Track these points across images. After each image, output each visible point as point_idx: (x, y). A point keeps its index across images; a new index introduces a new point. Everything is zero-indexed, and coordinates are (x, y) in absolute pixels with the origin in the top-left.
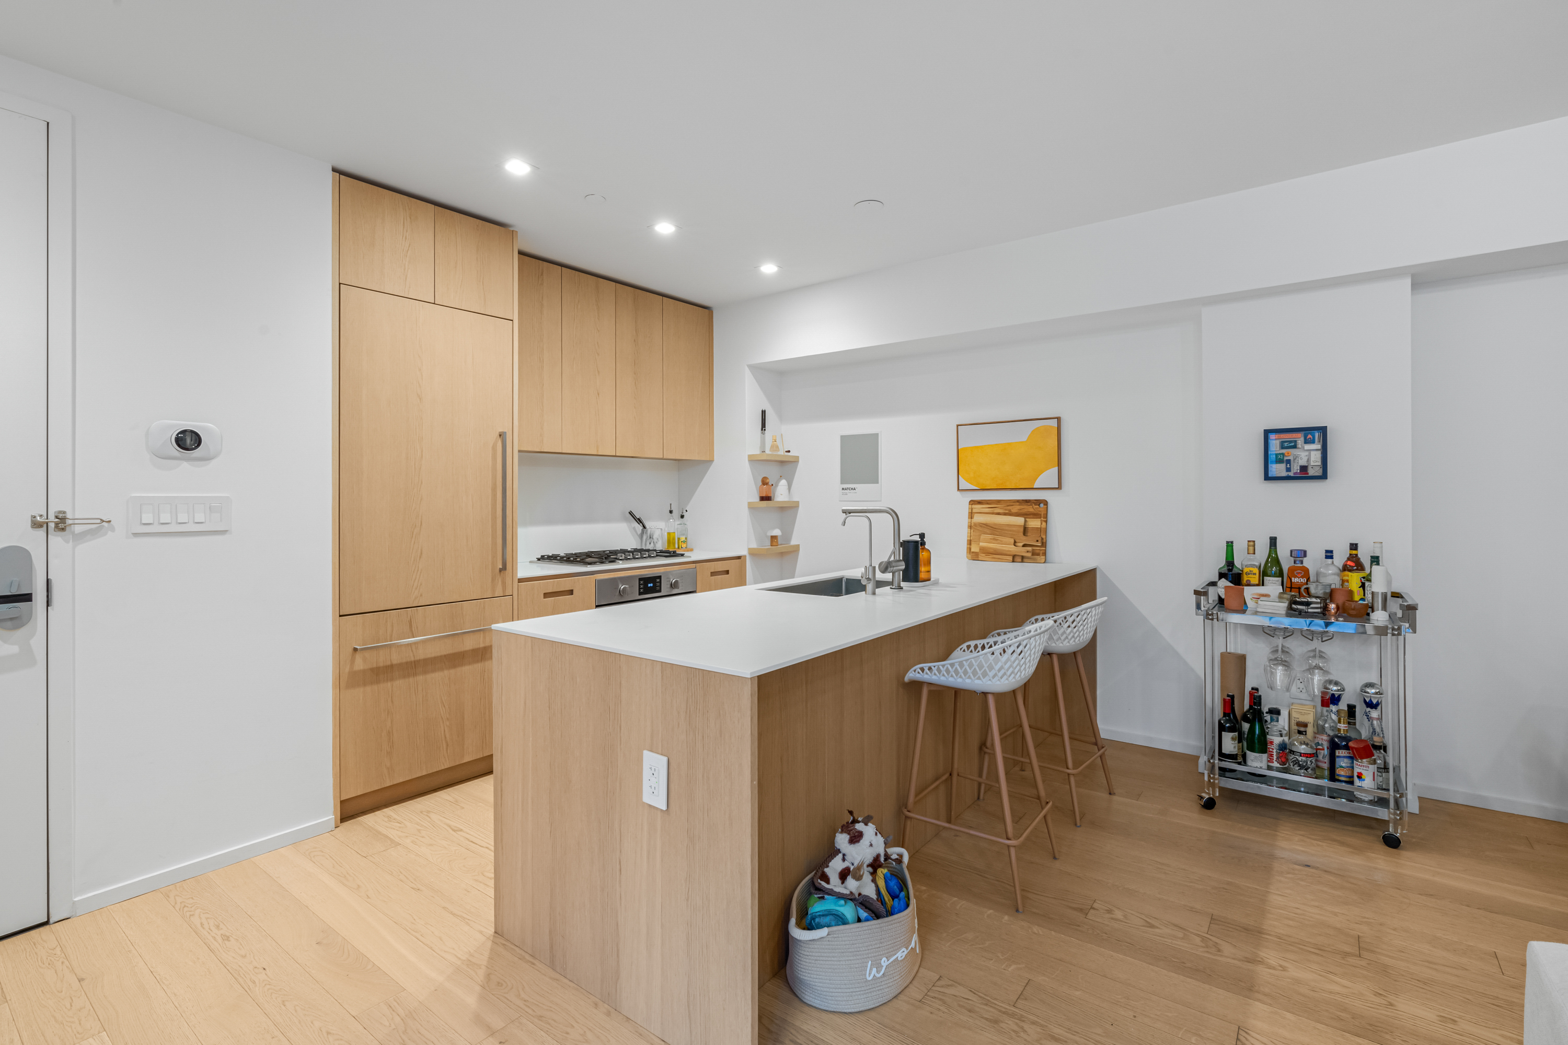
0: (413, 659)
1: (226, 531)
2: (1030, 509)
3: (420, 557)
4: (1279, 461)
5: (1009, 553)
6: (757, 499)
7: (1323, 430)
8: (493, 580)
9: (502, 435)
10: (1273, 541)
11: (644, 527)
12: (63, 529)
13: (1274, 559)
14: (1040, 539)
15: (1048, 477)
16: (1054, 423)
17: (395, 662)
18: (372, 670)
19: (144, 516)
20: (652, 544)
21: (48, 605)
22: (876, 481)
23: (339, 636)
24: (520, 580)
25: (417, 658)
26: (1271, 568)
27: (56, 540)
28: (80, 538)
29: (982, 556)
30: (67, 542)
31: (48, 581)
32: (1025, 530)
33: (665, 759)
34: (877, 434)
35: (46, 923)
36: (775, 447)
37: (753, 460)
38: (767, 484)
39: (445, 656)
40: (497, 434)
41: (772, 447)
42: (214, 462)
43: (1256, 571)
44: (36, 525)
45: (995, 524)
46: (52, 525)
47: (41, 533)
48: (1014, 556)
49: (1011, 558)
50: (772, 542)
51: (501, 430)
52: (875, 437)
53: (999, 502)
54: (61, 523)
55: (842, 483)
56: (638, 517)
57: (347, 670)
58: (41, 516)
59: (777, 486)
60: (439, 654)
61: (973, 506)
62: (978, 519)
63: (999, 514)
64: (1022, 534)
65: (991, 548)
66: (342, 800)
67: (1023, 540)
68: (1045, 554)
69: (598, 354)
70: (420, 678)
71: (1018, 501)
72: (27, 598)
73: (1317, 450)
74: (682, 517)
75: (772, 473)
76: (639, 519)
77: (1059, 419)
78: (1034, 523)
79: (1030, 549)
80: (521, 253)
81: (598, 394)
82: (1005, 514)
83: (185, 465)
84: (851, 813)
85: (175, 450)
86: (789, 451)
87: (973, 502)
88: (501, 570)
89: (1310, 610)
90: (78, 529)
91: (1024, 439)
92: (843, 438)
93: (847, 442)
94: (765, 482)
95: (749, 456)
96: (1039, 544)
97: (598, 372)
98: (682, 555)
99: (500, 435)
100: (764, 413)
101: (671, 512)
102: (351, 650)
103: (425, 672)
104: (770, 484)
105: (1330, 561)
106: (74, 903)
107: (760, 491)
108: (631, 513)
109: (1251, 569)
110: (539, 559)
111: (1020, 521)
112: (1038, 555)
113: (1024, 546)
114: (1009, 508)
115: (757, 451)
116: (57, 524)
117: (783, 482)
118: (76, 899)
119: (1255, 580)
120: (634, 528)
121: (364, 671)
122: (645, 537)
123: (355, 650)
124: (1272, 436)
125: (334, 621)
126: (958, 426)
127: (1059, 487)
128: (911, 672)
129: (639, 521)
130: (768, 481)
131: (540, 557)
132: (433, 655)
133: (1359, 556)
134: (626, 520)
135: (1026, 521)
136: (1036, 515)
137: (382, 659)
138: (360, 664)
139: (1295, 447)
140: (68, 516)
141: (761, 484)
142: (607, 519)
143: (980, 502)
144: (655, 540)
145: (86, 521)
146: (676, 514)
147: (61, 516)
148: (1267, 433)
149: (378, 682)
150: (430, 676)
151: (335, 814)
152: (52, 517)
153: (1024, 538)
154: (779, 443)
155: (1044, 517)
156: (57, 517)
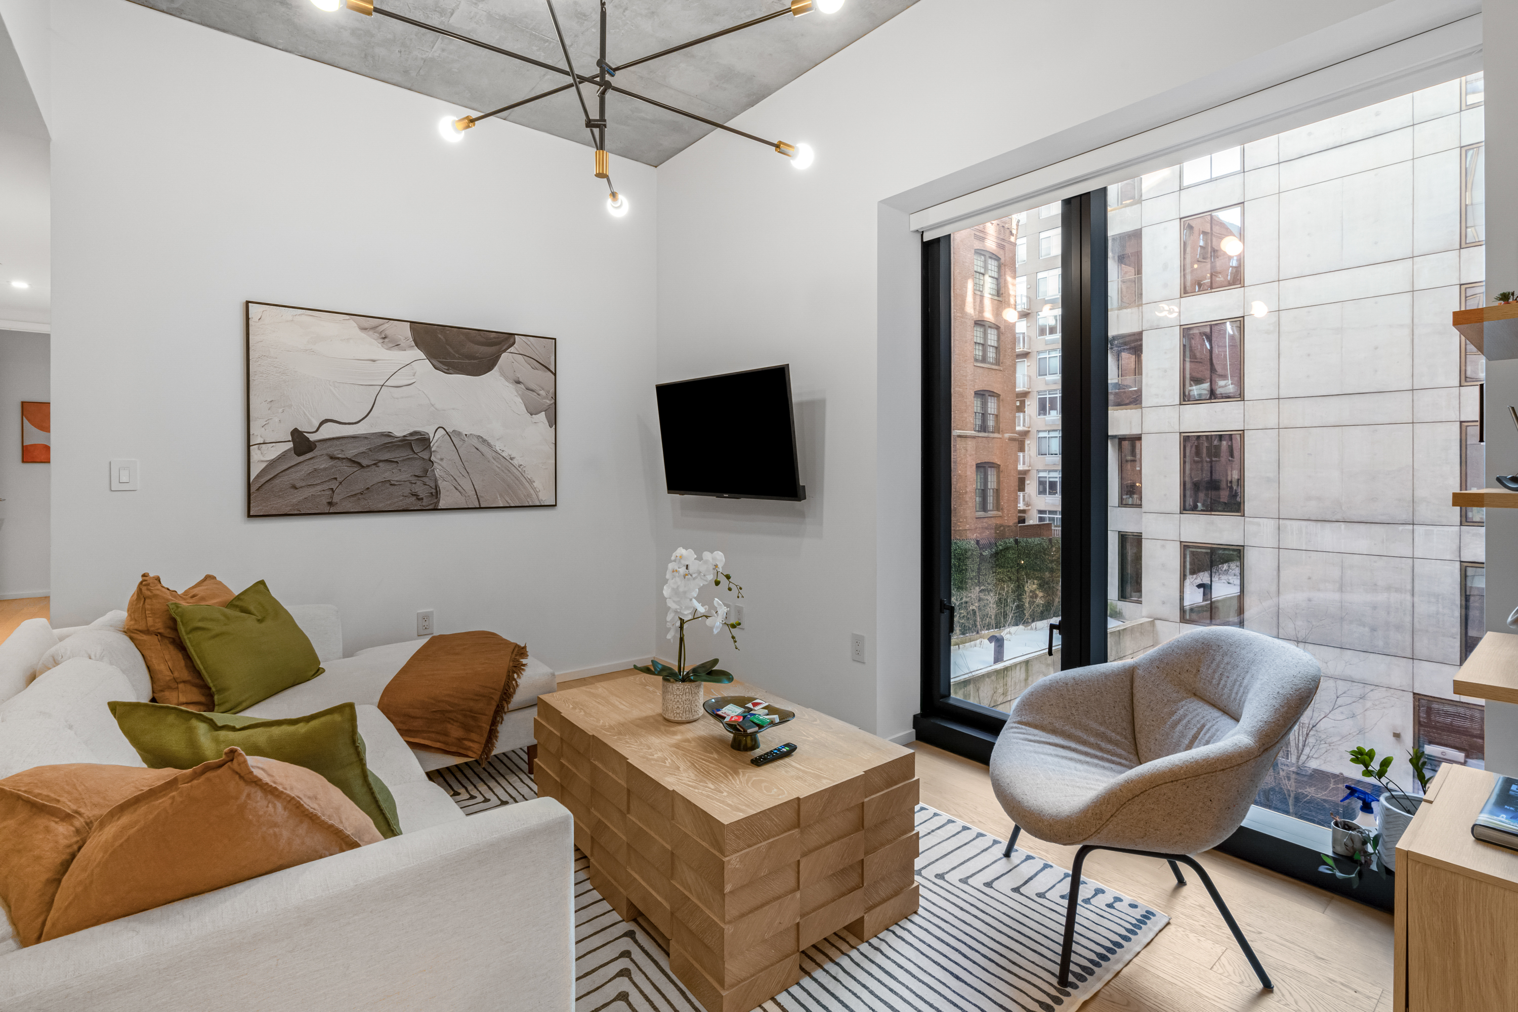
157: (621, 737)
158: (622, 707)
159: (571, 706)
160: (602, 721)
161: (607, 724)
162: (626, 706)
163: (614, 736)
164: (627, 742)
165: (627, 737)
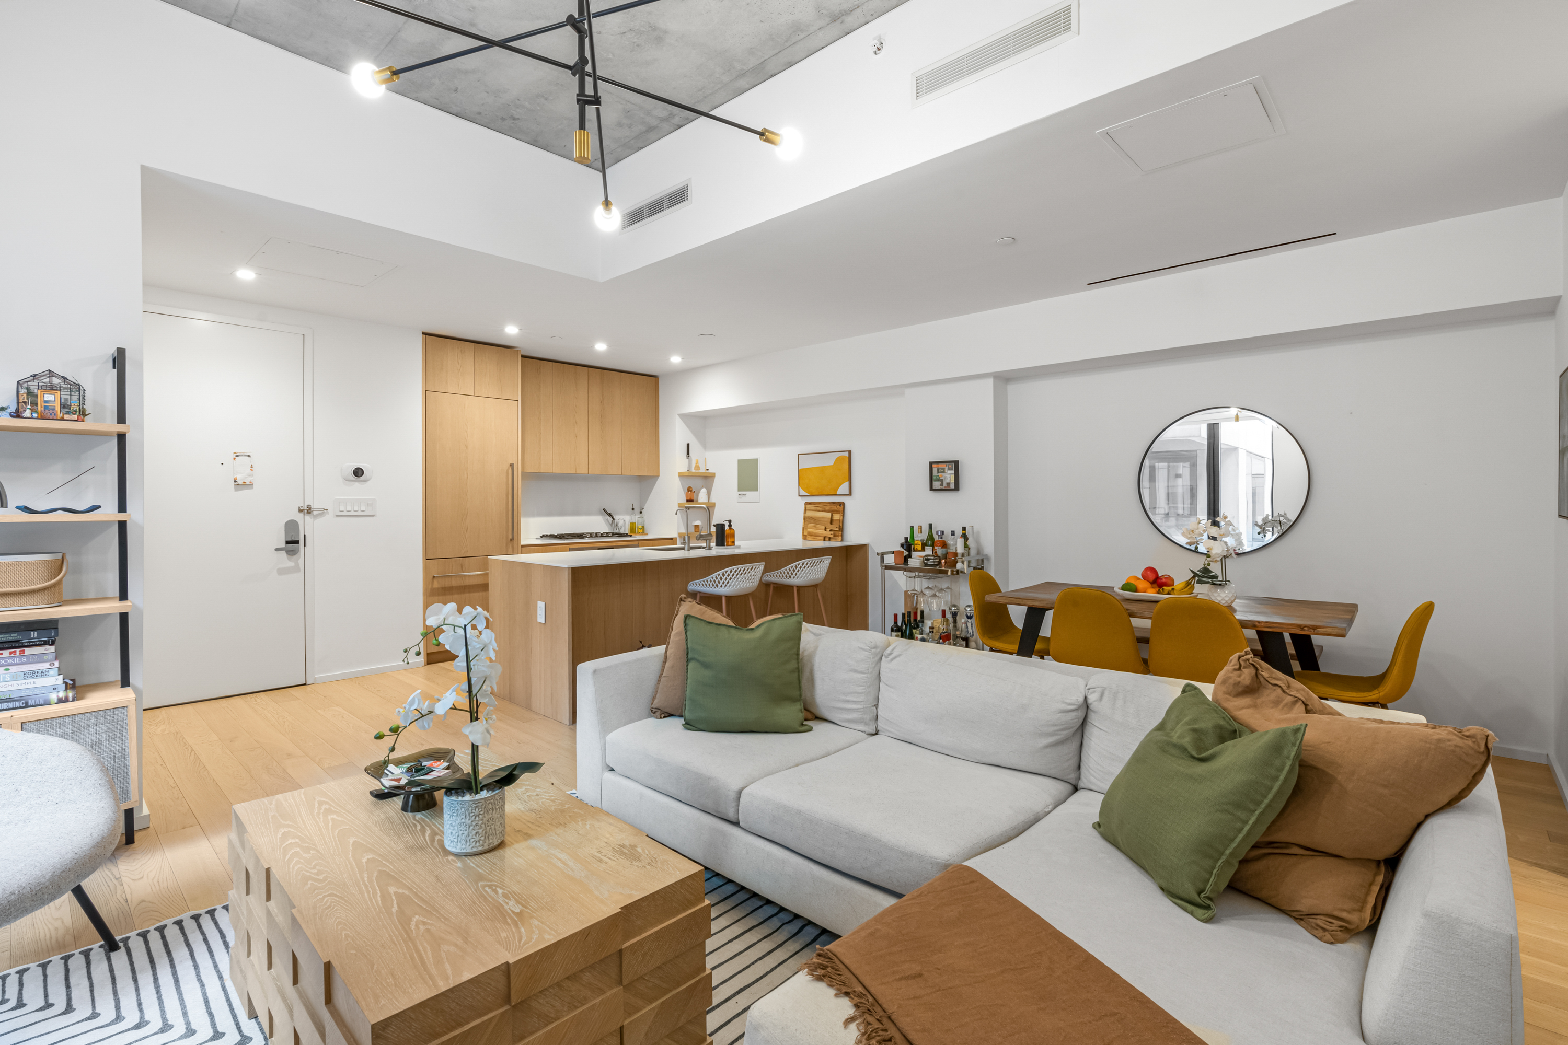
0: (463, 585)
1: (374, 515)
2: (835, 508)
3: (467, 531)
4: (938, 480)
5: (822, 535)
6: (685, 501)
7: (956, 463)
8: (507, 545)
9: (512, 465)
10: (930, 526)
11: (613, 519)
12: (310, 513)
13: (931, 537)
14: (838, 527)
15: (843, 489)
16: (847, 454)
17: (454, 585)
18: (442, 588)
19: (340, 507)
20: (618, 529)
21: (305, 546)
22: (756, 490)
23: (426, 569)
24: (523, 546)
25: (465, 584)
26: (930, 541)
27: (307, 518)
28: (316, 517)
29: (808, 538)
30: (311, 518)
31: (305, 535)
32: (832, 521)
33: (544, 603)
34: (757, 459)
35: (305, 684)
36: (697, 467)
37: (681, 476)
38: (691, 491)
39: (480, 584)
40: (509, 464)
41: (695, 467)
42: (369, 482)
43: (920, 543)
44: (300, 511)
45: (817, 517)
46: (306, 511)
47: (302, 514)
48: (825, 538)
49: (823, 538)
50: (695, 529)
51: (511, 462)
52: (756, 460)
53: (819, 503)
54: (309, 510)
55: (739, 491)
56: (609, 512)
57: (430, 587)
58: (302, 507)
59: (699, 492)
60: (477, 583)
61: (807, 506)
62: (809, 514)
63: (819, 511)
64: (829, 523)
65: (813, 532)
66: (429, 652)
67: (830, 527)
68: (842, 536)
69: (576, 413)
70: (467, 595)
71: (829, 503)
72: (297, 542)
73: (952, 474)
74: (641, 512)
75: (694, 484)
76: (609, 514)
77: (850, 452)
78: (837, 517)
79: (832, 532)
80: (523, 356)
81: (576, 437)
82: (822, 511)
83: (357, 484)
84: (641, 642)
85: (352, 477)
86: (708, 470)
87: (807, 504)
88: (511, 540)
89: (929, 563)
90: (315, 513)
91: (832, 464)
92: (739, 461)
93: (741, 462)
94: (689, 490)
95: (679, 473)
96: (838, 530)
97: (576, 423)
98: (631, 536)
99: (511, 465)
100: (688, 445)
101: (633, 509)
102: (431, 577)
103: (470, 592)
104: (693, 491)
105: (953, 537)
106: (315, 678)
107: (687, 496)
108: (604, 510)
109: (918, 542)
110: (541, 537)
111: (828, 515)
112: (838, 536)
113: (831, 531)
114: (825, 507)
115: (684, 469)
116: (308, 511)
117: (704, 491)
118: (316, 676)
119: (919, 548)
120: (607, 520)
121: (438, 588)
122: (613, 526)
123: (434, 577)
124: (934, 466)
125: (423, 562)
126: (799, 455)
127: (850, 494)
128: (690, 585)
129: (610, 515)
130: (691, 489)
131: (541, 535)
132: (474, 583)
133: (967, 534)
134: (601, 514)
135: (832, 515)
136: (837, 512)
137: (447, 583)
138: (436, 584)
139: (944, 472)
140: (312, 507)
141: (687, 491)
142: (589, 513)
143: (810, 504)
144: (620, 527)
145: (318, 509)
146: (637, 510)
147: (309, 507)
148: (931, 464)
149: (445, 595)
150: (472, 594)
151: (424, 659)
152: (306, 508)
153: (831, 525)
154: (700, 464)
155: (843, 514)
156: (308, 508)
157: (560, 807)
158: (563, 856)
159: (639, 850)
160: (588, 826)
161: (580, 823)
162: (556, 857)
163: (568, 807)
164: (553, 801)
165: (553, 808)
